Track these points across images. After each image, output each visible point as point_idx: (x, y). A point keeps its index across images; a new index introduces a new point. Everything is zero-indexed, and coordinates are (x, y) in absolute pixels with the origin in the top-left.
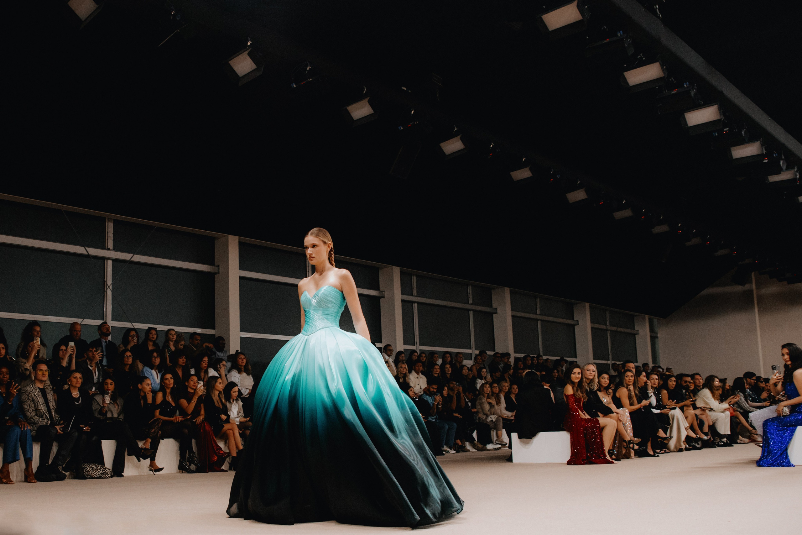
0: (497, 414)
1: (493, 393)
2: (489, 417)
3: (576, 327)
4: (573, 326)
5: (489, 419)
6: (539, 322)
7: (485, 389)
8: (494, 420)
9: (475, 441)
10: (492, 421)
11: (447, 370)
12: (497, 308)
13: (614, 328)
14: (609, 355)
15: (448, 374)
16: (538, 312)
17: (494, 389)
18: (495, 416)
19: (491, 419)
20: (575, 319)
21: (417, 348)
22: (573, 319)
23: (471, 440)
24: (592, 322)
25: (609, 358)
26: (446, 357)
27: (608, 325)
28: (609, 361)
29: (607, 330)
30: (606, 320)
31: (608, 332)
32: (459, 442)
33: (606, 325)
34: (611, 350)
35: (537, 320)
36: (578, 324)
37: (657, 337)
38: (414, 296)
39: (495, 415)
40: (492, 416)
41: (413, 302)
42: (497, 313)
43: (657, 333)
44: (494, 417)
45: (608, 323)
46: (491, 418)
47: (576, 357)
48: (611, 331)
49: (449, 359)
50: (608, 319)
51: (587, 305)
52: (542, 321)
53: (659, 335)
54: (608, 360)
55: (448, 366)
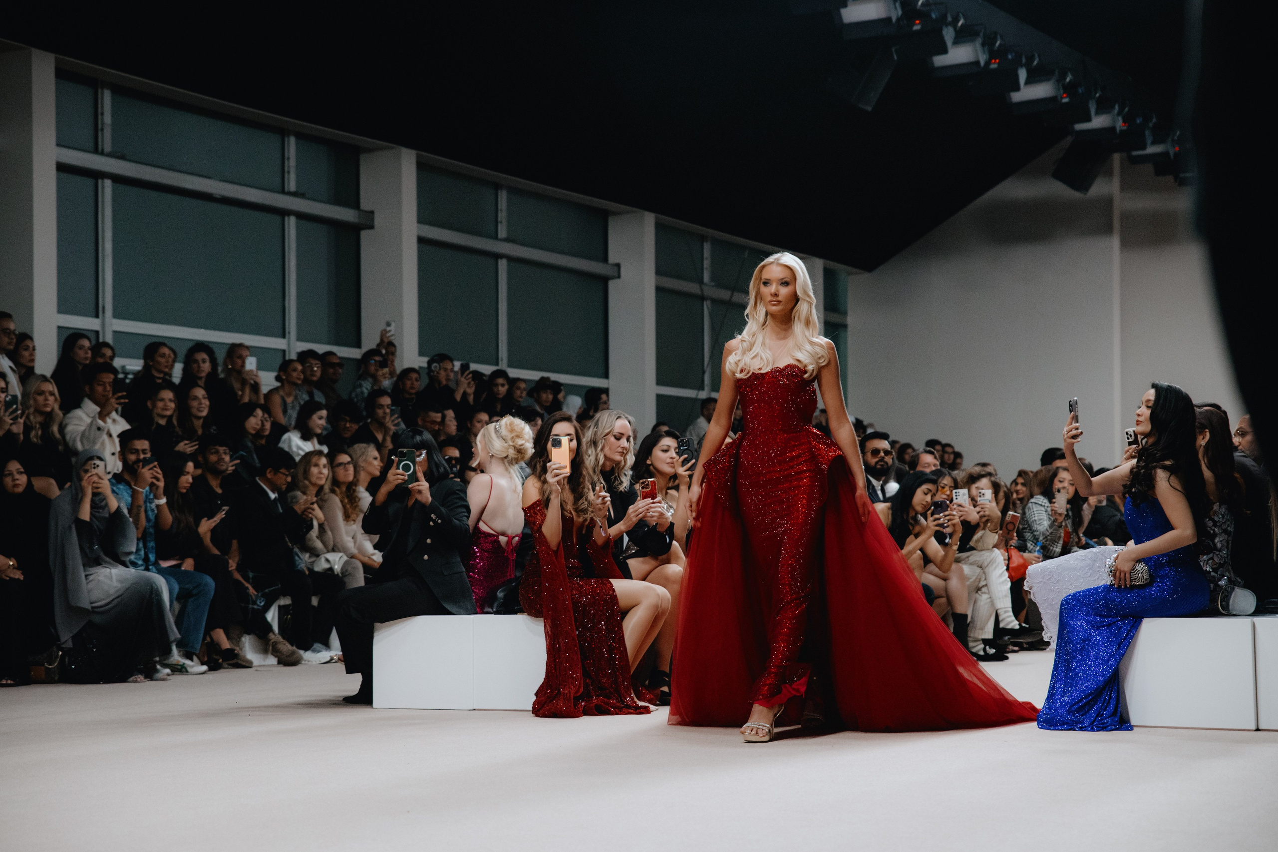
0: (344, 550)
1: (335, 482)
2: (323, 560)
3: (612, 284)
4: (603, 281)
5: (321, 565)
6: (503, 264)
7: (314, 470)
8: (337, 568)
9: (274, 633)
10: (331, 569)
11: (195, 404)
12: (372, 212)
13: (724, 294)
14: (704, 372)
15: (199, 418)
16: (502, 232)
17: (340, 471)
18: (341, 554)
19: (327, 566)
20: (613, 258)
21: (103, 325)
22: (605, 259)
23: (261, 631)
24: (659, 272)
25: (703, 381)
26: (196, 361)
27: (706, 284)
28: (701, 392)
29: (703, 298)
30: (702, 269)
31: (707, 305)
32: (220, 636)
33: (701, 281)
34: (711, 357)
35: (497, 256)
36: (619, 277)
37: (845, 326)
38: (102, 153)
39: (340, 551)
40: (331, 556)
41: (96, 175)
42: (372, 227)
43: (845, 313)
44: (337, 559)
45: (706, 277)
46: (327, 561)
47: (606, 376)
48: (714, 301)
49: (206, 367)
50: (707, 263)
51: (649, 220)
52: (510, 259)
53: (850, 320)
54: (701, 388)
55: (200, 392)
